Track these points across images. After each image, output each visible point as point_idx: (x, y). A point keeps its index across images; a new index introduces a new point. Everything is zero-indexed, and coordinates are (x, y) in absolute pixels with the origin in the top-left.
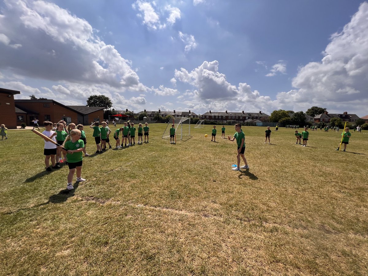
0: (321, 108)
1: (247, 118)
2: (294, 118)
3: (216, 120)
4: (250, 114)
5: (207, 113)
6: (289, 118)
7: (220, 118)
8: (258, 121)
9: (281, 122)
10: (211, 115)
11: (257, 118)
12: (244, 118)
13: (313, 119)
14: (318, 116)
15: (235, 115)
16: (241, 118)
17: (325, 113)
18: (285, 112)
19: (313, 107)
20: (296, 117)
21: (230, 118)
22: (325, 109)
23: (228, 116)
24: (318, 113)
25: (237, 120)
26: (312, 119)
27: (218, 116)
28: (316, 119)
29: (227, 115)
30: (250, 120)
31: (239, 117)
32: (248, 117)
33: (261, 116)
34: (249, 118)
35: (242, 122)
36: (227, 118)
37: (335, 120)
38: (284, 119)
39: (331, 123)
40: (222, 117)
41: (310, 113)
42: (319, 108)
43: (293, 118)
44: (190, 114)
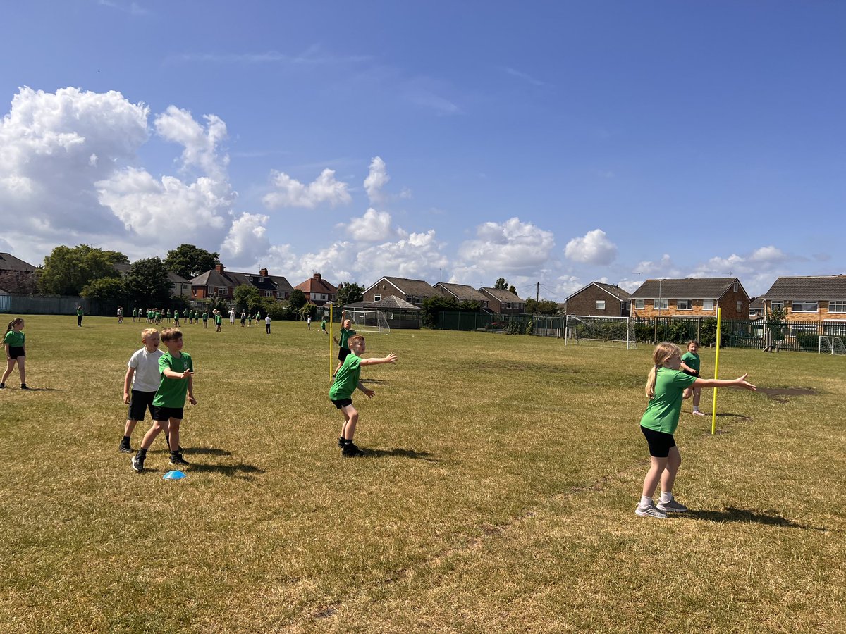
0: (206, 253)
2: (135, 280)
6: (117, 280)
9: (91, 294)
13: (189, 287)
14: (202, 279)
17: (218, 267)
18: (102, 254)
19: (183, 246)
20: (141, 278)
22: (216, 256)
24: (197, 269)
26: (185, 287)
28: (195, 287)
37: (247, 292)
38: (100, 284)
39: (237, 300)
41: (175, 266)
42: (201, 251)
43: (131, 282)
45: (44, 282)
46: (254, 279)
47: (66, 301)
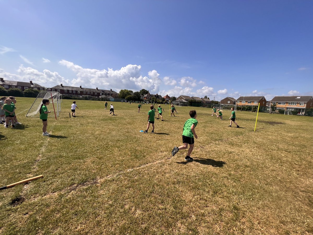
1: (101, 94)
3: (69, 95)
4: (103, 91)
5: (58, 86)
6: (131, 96)
7: (74, 92)
8: (110, 97)
9: (127, 98)
10: (63, 89)
11: (109, 94)
12: (99, 94)
14: (146, 96)
15: (90, 90)
16: (96, 94)
17: (149, 93)
18: (128, 91)
19: (143, 89)
20: (135, 95)
21: (85, 93)
22: (148, 91)
23: (83, 92)
24: (145, 94)
25: (92, 95)
27: (72, 91)
28: (144, 97)
29: (81, 90)
30: (103, 96)
31: (94, 93)
32: (102, 93)
33: (112, 93)
34: (102, 94)
35: (97, 97)
36: (82, 93)
37: (154, 98)
38: (128, 96)
40: (76, 91)
41: (141, 93)
42: (146, 90)
43: (133, 96)
44: (32, 86)
45: (119, 96)
46: (155, 96)
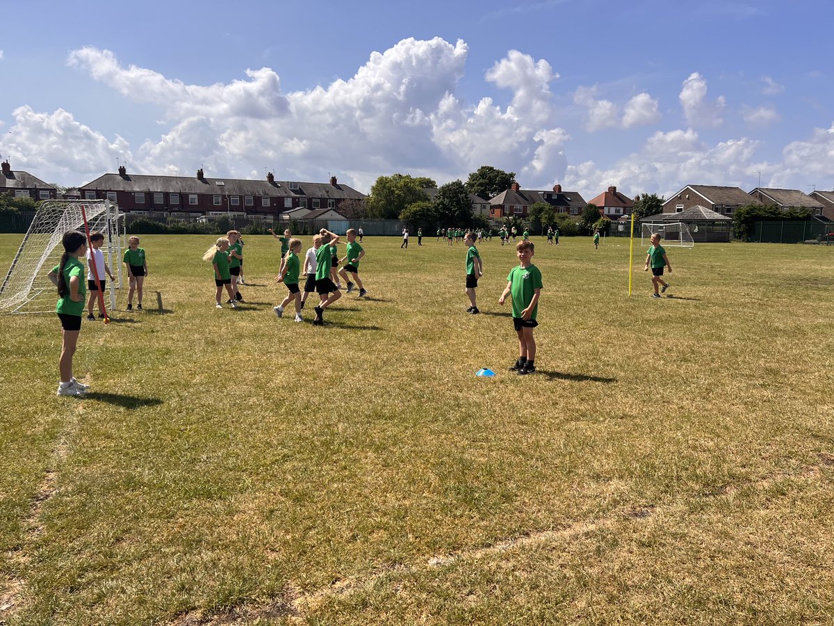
0: (503, 173)
1: (288, 203)
2: (442, 203)
3: (155, 214)
4: (298, 189)
5: (108, 177)
6: (427, 204)
7: (175, 201)
8: (331, 215)
9: (408, 217)
10: (128, 189)
11: (323, 203)
12: (278, 206)
13: (488, 206)
14: (498, 199)
15: (240, 189)
16: (266, 203)
17: (514, 186)
19: (483, 168)
20: (446, 201)
21: (218, 201)
22: (512, 175)
23: (211, 196)
24: (495, 190)
25: (250, 211)
26: (485, 207)
27: (167, 195)
28: (493, 207)
29: (203, 189)
30: (301, 213)
31: (257, 199)
32: (294, 199)
33: (337, 195)
34: (296, 204)
35: (270, 219)
36: (206, 203)
37: (541, 210)
38: (414, 207)
39: (531, 218)
40: (183, 197)
41: (476, 188)
42: (498, 172)
43: (438, 205)
44: (10, 183)
45: (373, 208)
46: (548, 196)
47: (388, 223)
